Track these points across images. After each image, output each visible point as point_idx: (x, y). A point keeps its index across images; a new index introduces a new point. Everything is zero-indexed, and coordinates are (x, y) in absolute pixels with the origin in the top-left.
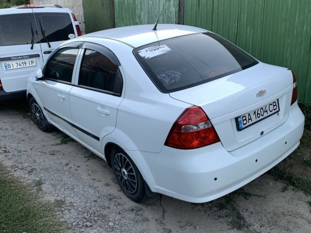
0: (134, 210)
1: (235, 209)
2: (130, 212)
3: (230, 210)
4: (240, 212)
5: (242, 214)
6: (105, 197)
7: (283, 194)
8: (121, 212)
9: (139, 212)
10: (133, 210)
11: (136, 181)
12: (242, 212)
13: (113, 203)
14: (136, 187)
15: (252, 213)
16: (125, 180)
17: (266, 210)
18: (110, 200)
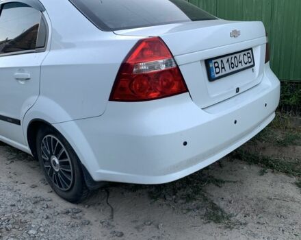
0: (69, 212)
1: (207, 199)
2: (64, 215)
3: (200, 200)
4: (215, 202)
5: (217, 203)
6: (29, 201)
7: (262, 177)
8: (50, 216)
9: (77, 215)
10: (67, 212)
11: (71, 171)
12: (217, 201)
13: (39, 207)
14: (71, 180)
15: (230, 202)
16: (56, 173)
17: (246, 197)
18: (36, 203)
